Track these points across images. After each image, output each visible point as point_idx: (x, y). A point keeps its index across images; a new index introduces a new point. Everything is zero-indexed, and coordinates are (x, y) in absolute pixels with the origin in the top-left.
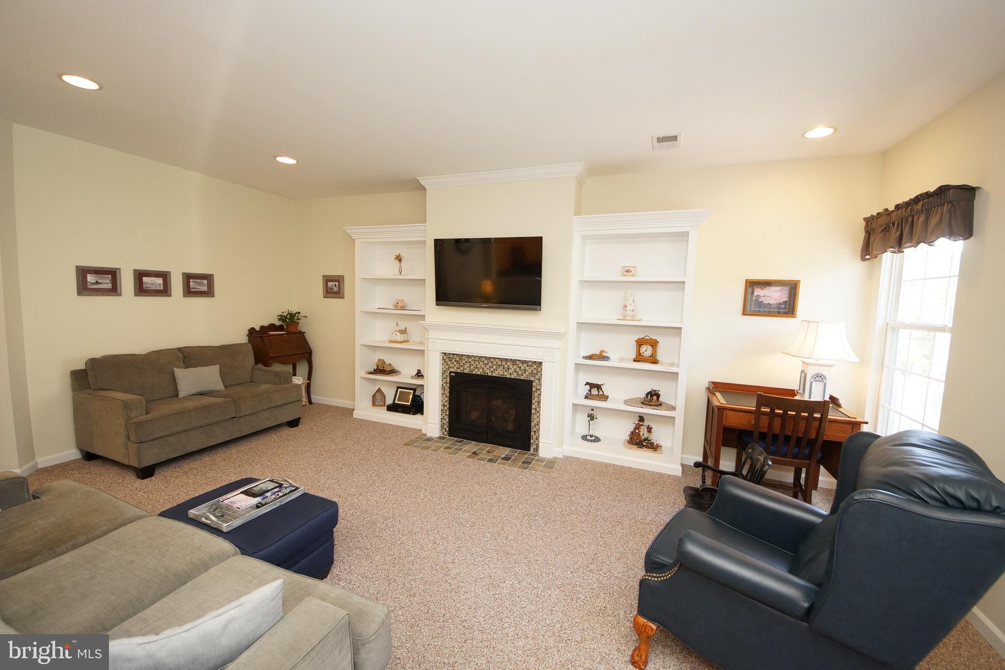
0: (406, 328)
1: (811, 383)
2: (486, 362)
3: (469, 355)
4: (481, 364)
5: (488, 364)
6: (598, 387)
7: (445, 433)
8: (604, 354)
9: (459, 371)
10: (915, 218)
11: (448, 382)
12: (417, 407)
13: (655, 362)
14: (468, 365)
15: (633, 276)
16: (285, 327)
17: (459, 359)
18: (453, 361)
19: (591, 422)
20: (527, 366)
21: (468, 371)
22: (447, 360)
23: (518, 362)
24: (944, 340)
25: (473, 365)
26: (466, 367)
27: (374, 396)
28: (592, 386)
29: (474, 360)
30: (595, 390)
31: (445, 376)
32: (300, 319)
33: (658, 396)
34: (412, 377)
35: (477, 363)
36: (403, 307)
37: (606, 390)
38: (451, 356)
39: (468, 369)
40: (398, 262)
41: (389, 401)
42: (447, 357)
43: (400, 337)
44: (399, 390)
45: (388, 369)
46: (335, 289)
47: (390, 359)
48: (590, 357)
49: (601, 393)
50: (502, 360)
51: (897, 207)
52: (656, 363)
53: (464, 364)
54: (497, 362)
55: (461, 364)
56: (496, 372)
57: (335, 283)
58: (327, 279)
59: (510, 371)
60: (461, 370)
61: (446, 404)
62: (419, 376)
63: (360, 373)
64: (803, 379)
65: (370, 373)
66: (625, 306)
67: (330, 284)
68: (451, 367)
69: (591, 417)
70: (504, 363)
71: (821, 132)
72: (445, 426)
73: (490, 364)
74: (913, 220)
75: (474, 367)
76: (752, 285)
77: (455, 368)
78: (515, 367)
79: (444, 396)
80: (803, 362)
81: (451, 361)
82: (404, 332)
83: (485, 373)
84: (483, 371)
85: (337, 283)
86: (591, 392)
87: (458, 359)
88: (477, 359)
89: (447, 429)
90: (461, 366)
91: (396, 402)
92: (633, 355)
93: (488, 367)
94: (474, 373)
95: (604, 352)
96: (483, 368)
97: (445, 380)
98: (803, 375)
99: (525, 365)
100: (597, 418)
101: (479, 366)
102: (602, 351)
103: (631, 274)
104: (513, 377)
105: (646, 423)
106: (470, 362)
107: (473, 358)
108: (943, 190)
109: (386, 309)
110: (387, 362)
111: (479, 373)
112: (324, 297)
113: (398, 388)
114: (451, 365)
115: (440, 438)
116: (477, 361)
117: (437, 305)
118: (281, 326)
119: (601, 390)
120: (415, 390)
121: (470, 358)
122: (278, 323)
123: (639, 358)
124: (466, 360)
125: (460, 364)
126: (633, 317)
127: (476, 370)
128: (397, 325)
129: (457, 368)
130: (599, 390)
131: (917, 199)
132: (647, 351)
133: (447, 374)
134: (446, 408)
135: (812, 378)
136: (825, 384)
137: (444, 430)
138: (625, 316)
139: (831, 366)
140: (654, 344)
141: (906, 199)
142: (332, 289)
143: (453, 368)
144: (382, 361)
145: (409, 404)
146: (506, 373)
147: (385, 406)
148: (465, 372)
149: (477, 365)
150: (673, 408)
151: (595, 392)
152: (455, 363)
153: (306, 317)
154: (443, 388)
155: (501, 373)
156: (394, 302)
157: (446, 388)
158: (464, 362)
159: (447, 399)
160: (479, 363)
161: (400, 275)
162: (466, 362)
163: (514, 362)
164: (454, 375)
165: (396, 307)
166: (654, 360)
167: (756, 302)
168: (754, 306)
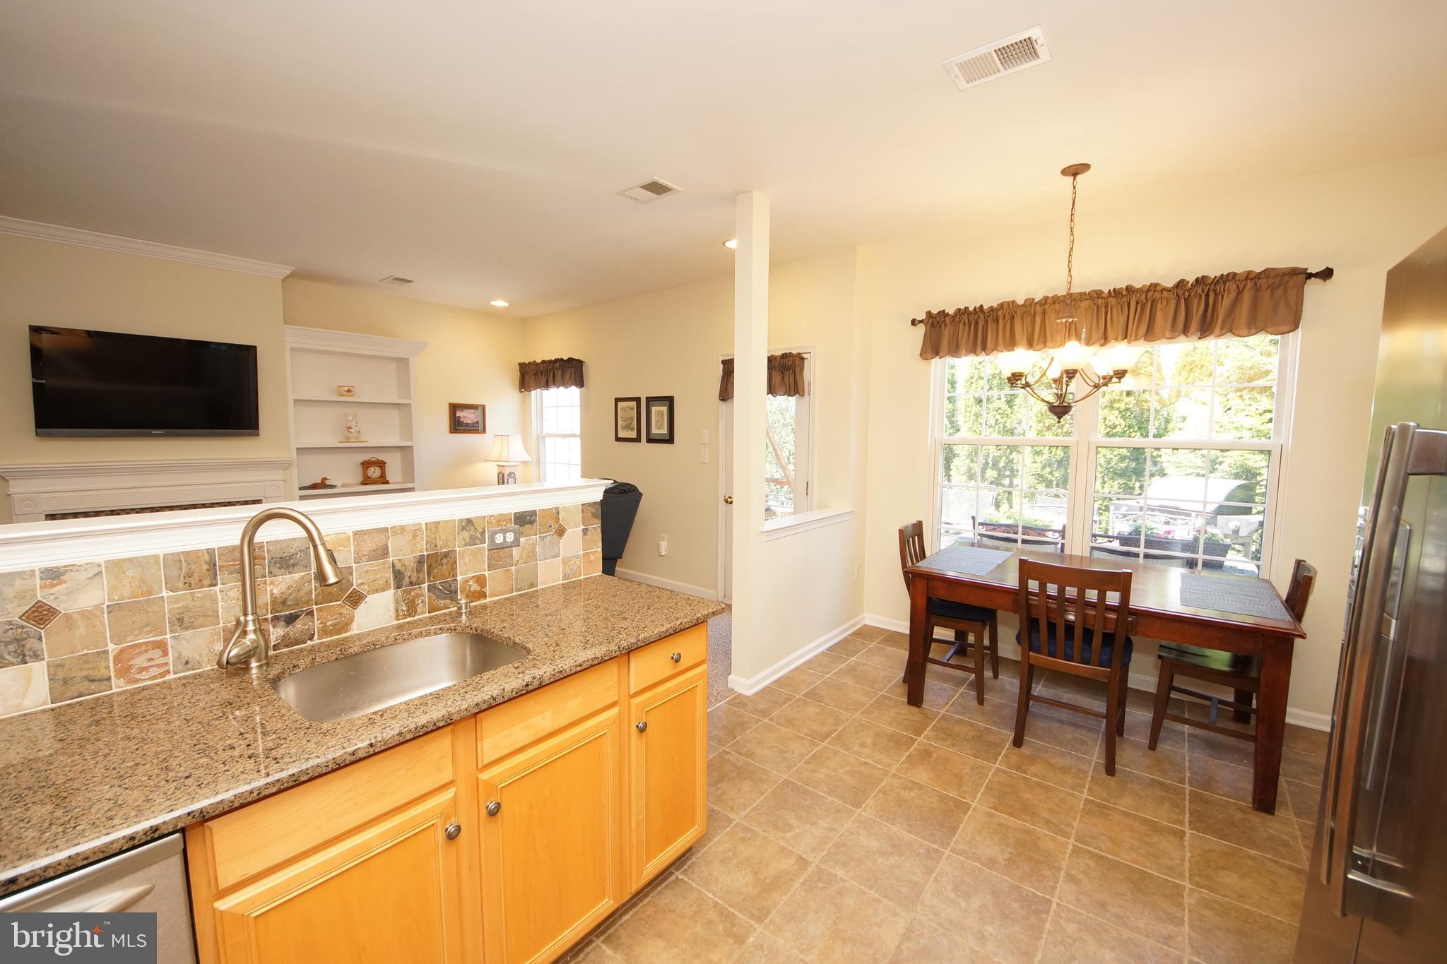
8: (328, 483)
10: (555, 371)
13: (384, 482)
15: (351, 396)
24: (576, 443)
51: (543, 362)
64: (501, 478)
66: (348, 428)
71: (500, 303)
74: (554, 373)
76: (454, 408)
80: (499, 466)
92: (361, 479)
95: (326, 479)
98: (501, 475)
102: (324, 479)
103: (351, 393)
108: (570, 360)
117: (39, 436)
123: (366, 481)
126: (357, 438)
131: (556, 361)
132: (374, 472)
135: (508, 476)
136: (516, 479)
138: (348, 438)
139: (516, 466)
140: (381, 465)
141: (549, 359)
166: (383, 480)
167: (458, 421)
168: (457, 426)
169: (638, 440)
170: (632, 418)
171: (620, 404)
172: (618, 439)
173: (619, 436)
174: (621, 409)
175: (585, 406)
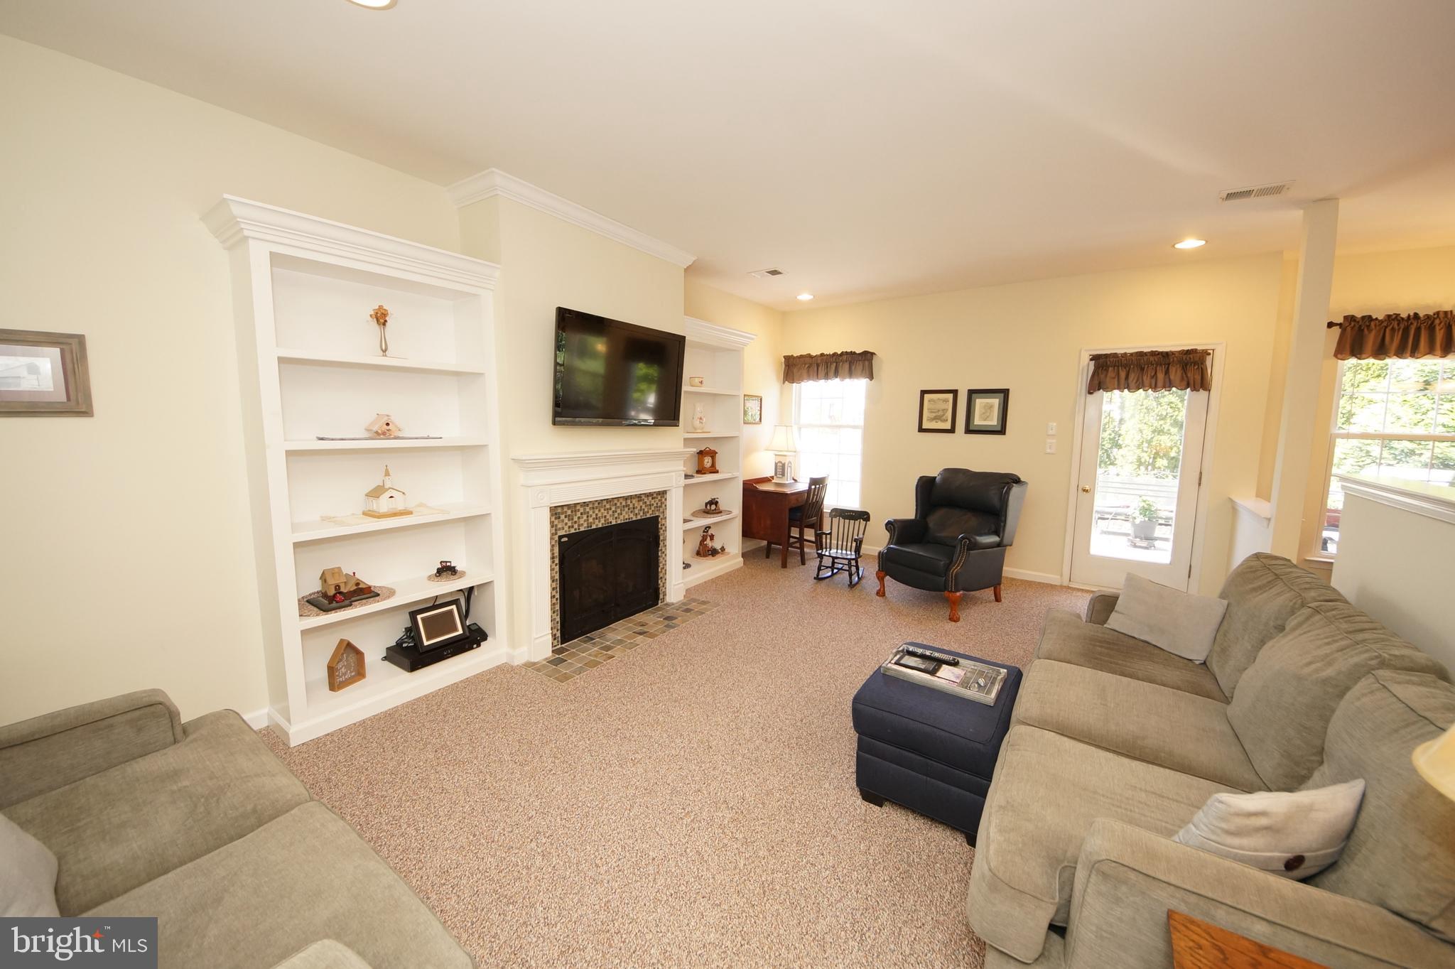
1: (787, 469)
2: (608, 506)
3: (584, 503)
4: (602, 510)
5: (611, 509)
9: (573, 531)
10: (840, 364)
11: (556, 555)
14: (585, 517)
17: (572, 512)
18: (562, 517)
20: (652, 499)
21: (585, 528)
22: (554, 519)
23: (643, 497)
25: (591, 516)
26: (582, 521)
29: (593, 508)
31: (551, 547)
33: (716, 503)
35: (597, 511)
38: (561, 510)
39: (585, 525)
42: (557, 514)
44: (417, 618)
45: (351, 590)
50: (626, 498)
52: (717, 472)
53: (579, 518)
54: (621, 503)
55: (576, 519)
56: (622, 517)
59: (636, 511)
60: (575, 529)
61: (554, 592)
62: (449, 576)
63: (297, 619)
68: (560, 529)
70: (629, 502)
72: (555, 631)
73: (613, 509)
75: (594, 519)
77: (566, 528)
78: (641, 503)
80: (776, 455)
81: (559, 518)
83: (608, 523)
84: (605, 521)
87: (569, 513)
88: (596, 504)
89: (558, 634)
90: (576, 522)
91: (424, 644)
93: (611, 512)
94: (594, 527)
96: (605, 517)
97: (552, 554)
99: (650, 498)
101: (600, 515)
103: (702, 384)
104: (639, 517)
105: (710, 532)
106: (588, 512)
107: (591, 506)
111: (600, 526)
113: (413, 614)
114: (561, 525)
116: (597, 508)
117: (554, 424)
121: (588, 505)
123: (703, 471)
124: (582, 510)
125: (572, 519)
126: (703, 429)
127: (597, 521)
128: (388, 474)
129: (569, 527)
132: (707, 462)
133: (553, 543)
134: (555, 600)
135: (788, 465)
137: (553, 639)
140: (713, 454)
143: (563, 528)
144: (337, 574)
145: (459, 633)
146: (632, 515)
148: (582, 529)
149: (597, 515)
150: (730, 512)
152: (566, 520)
155: (627, 517)
158: (579, 514)
159: (554, 585)
160: (599, 511)
161: (384, 355)
162: (582, 514)
163: (639, 497)
164: (566, 539)
165: (381, 432)
166: (712, 470)
169: (952, 430)
170: (945, 410)
171: (926, 396)
172: (921, 430)
173: (924, 427)
174: (929, 401)
175: (872, 398)
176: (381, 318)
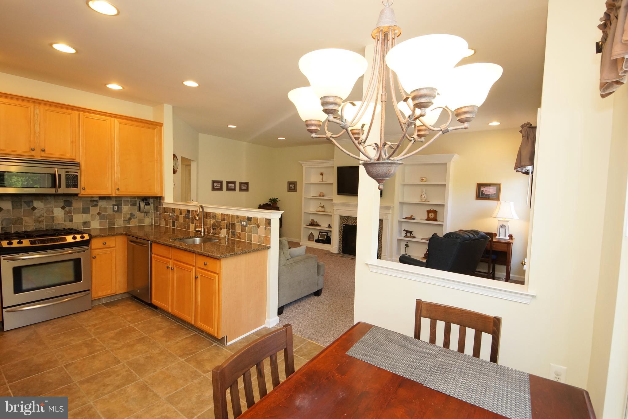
0: (324, 205)
1: (500, 229)
6: (411, 232)
7: (341, 252)
9: (347, 224)
11: (342, 229)
12: (328, 241)
13: (436, 220)
14: (351, 221)
15: (425, 182)
16: (271, 205)
18: (345, 219)
19: (406, 248)
22: (342, 219)
25: (353, 221)
26: (350, 222)
27: (309, 236)
28: (407, 232)
29: (354, 219)
30: (409, 233)
31: (341, 226)
32: (278, 201)
34: (326, 228)
36: (323, 196)
37: (414, 234)
38: (344, 217)
39: (351, 223)
40: (321, 176)
41: (316, 238)
42: (342, 218)
43: (321, 209)
44: (321, 233)
45: (316, 224)
46: (293, 188)
47: (317, 219)
48: (406, 218)
49: (412, 235)
55: (348, 221)
57: (292, 185)
58: (289, 183)
61: (341, 238)
62: (329, 227)
63: (303, 226)
65: (308, 225)
66: (421, 195)
67: (291, 185)
69: (407, 246)
71: (495, 124)
72: (341, 249)
76: (480, 186)
77: (345, 223)
79: (340, 235)
82: (323, 207)
85: (294, 185)
86: (406, 234)
87: (346, 218)
89: (341, 250)
91: (319, 238)
92: (426, 218)
94: (353, 225)
97: (341, 228)
100: (409, 246)
102: (412, 216)
103: (423, 181)
109: (315, 196)
110: (315, 221)
112: (288, 191)
113: (320, 232)
114: (344, 221)
115: (338, 253)
117: (338, 194)
118: (270, 204)
119: (412, 234)
120: (327, 233)
121: (352, 218)
122: (269, 203)
123: (428, 219)
127: (355, 223)
128: (320, 204)
130: (411, 234)
132: (432, 215)
133: (342, 225)
134: (341, 241)
135: (500, 227)
136: (506, 229)
137: (340, 251)
138: (422, 200)
140: (435, 212)
142: (292, 188)
144: (313, 220)
145: (325, 239)
147: (314, 240)
149: (355, 221)
151: (408, 234)
152: (345, 220)
153: (280, 200)
154: (340, 232)
156: (319, 193)
157: (341, 231)
158: (349, 220)
159: (341, 236)
161: (322, 181)
164: (345, 225)
165: (320, 196)
166: (435, 220)
167: (482, 193)
168: (481, 195)
176: (322, 174)
